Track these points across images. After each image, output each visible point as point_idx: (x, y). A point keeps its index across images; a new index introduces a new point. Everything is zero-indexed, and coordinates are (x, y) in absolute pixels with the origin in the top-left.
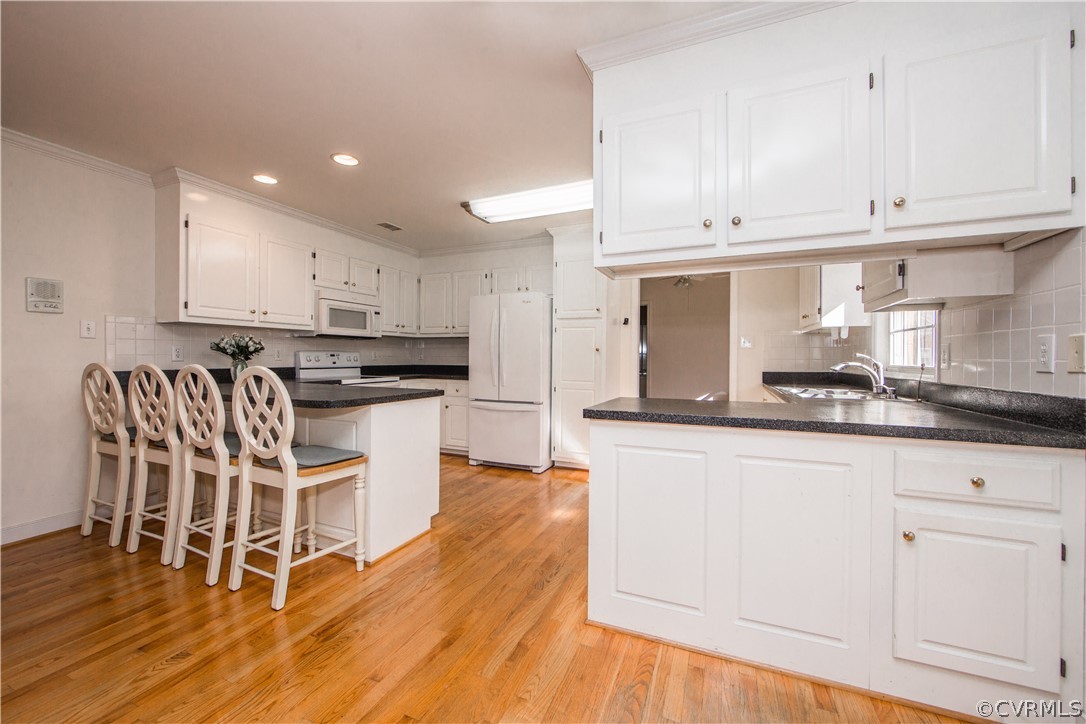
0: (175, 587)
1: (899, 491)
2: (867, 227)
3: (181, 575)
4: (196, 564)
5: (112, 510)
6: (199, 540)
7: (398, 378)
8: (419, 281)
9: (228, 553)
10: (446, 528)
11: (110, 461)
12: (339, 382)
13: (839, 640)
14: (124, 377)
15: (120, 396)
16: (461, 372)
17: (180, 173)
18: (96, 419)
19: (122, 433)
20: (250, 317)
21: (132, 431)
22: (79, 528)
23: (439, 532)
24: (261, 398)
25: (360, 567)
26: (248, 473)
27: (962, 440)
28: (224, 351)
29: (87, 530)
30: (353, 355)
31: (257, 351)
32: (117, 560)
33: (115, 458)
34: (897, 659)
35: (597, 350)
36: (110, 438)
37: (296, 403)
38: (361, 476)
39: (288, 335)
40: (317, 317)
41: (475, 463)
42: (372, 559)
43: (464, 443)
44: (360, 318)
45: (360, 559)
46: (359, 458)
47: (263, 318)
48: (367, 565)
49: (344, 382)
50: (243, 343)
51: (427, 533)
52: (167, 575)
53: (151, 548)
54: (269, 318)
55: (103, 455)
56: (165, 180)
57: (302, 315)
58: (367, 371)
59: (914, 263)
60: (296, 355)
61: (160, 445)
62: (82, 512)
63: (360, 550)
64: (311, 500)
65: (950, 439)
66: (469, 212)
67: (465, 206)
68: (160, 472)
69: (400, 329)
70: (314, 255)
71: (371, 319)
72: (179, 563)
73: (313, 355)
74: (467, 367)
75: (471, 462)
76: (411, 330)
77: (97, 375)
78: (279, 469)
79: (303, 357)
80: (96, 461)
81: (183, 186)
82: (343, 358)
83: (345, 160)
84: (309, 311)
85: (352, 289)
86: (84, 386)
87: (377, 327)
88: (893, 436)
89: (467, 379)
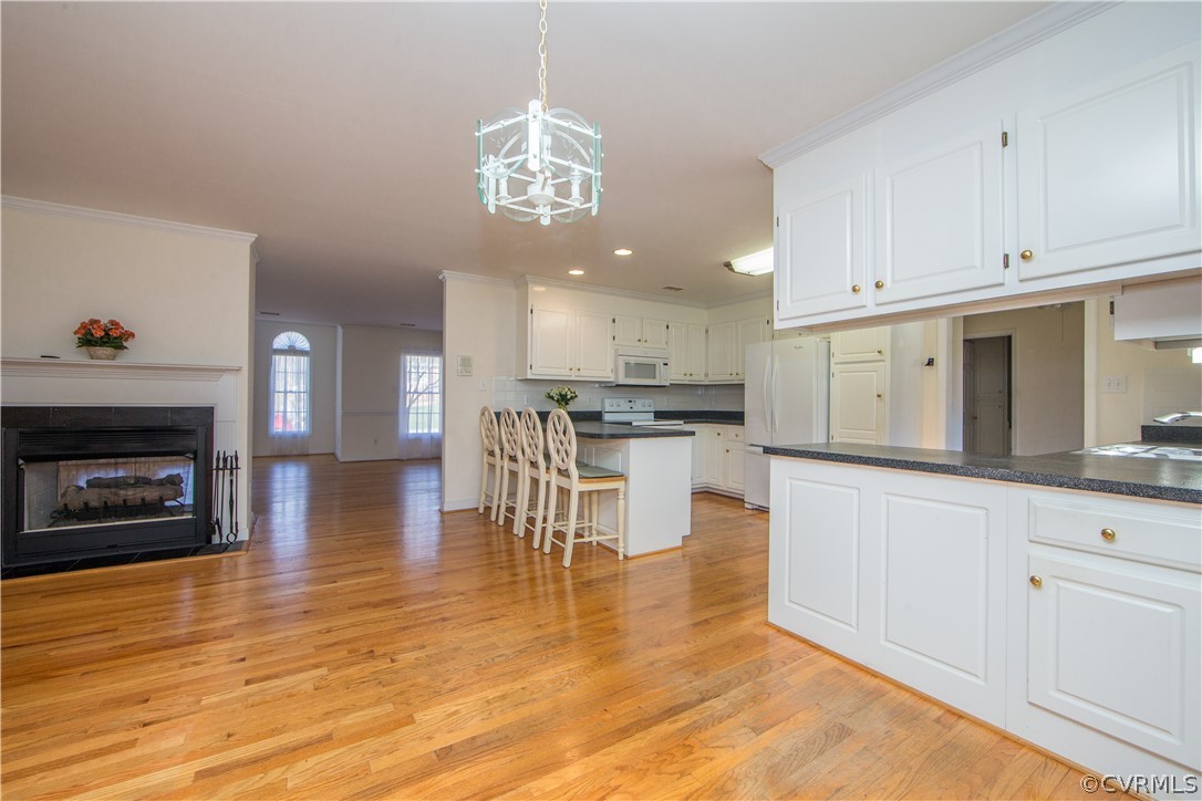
0: (520, 546)
1: (1032, 538)
2: (1001, 281)
3: (522, 541)
4: (529, 534)
5: (492, 498)
6: (531, 521)
7: (682, 422)
8: (707, 331)
9: (544, 529)
10: (695, 547)
11: (492, 466)
12: (630, 424)
13: (977, 677)
14: (498, 415)
15: (497, 427)
16: (737, 418)
17: (529, 278)
18: (486, 441)
19: (497, 451)
20: (569, 373)
21: (502, 450)
22: (477, 509)
23: (688, 549)
24: (560, 429)
25: (621, 557)
26: (555, 479)
27: (1093, 490)
28: (552, 398)
29: (481, 511)
30: (647, 402)
31: (572, 398)
32: (494, 527)
33: (494, 466)
34: (1030, 703)
35: (879, 396)
36: (492, 454)
37: (577, 434)
38: (622, 489)
39: (597, 385)
40: (615, 371)
41: (750, 507)
42: (630, 555)
43: (741, 487)
44: (649, 369)
45: (621, 551)
46: (621, 476)
47: (577, 373)
48: (626, 557)
49: (634, 424)
50: (564, 393)
51: (678, 548)
52: (516, 539)
53: (509, 522)
54: (582, 373)
55: (489, 464)
56: (521, 283)
57: (603, 367)
58: (659, 415)
59: (1119, 300)
60: (603, 402)
61: (513, 459)
62: (479, 500)
63: (621, 544)
64: (586, 499)
65: (1080, 488)
66: (732, 270)
67: (728, 265)
68: (514, 474)
69: (688, 378)
70: (614, 321)
71: (660, 370)
72: (522, 535)
73: (615, 401)
74: (743, 413)
75: (746, 505)
76: (699, 378)
77: (486, 413)
78: (569, 477)
79: (607, 402)
80: (486, 467)
81: (530, 285)
82: (639, 405)
83: (623, 252)
84: (610, 365)
85: (645, 345)
86: (481, 421)
87: (665, 377)
88: (1021, 482)
89: (743, 424)
